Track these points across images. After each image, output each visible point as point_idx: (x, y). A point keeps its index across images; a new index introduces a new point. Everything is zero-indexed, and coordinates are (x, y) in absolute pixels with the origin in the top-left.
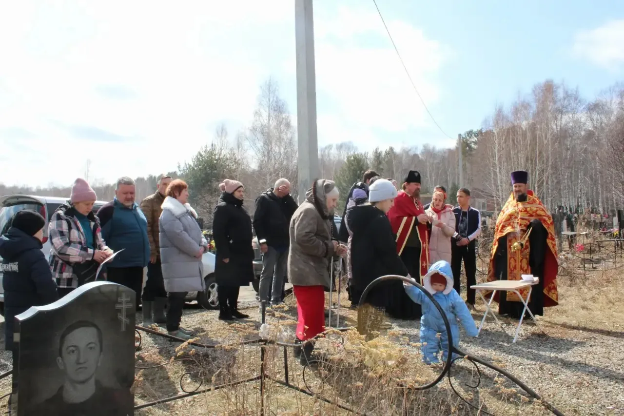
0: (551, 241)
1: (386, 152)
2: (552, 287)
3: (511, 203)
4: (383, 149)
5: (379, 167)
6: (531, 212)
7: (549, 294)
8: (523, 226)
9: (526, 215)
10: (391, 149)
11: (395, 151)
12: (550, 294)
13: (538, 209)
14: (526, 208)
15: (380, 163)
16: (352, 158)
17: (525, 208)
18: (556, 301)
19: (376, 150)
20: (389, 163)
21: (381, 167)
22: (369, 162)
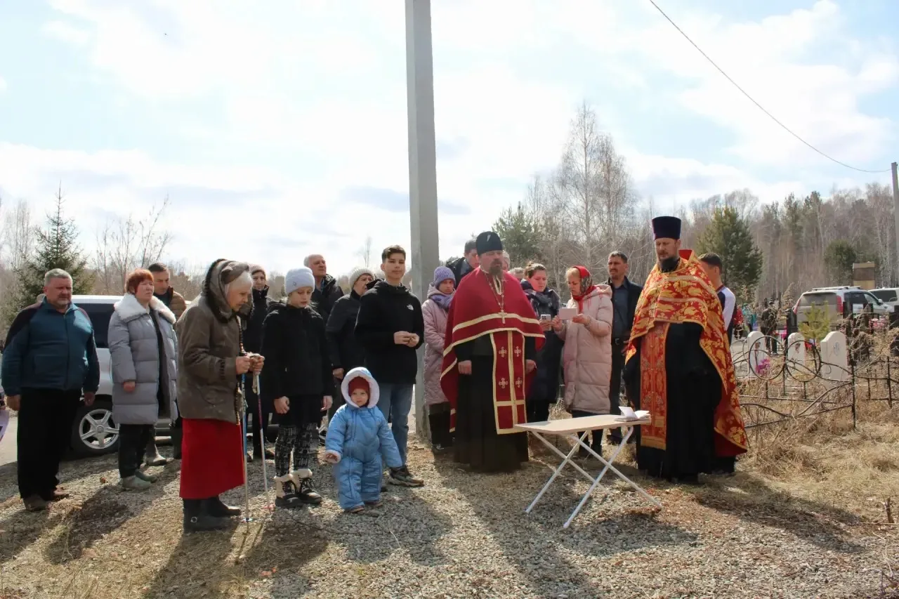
0: (710, 342)
1: (806, 200)
2: (731, 422)
3: (654, 274)
4: (801, 195)
5: (796, 226)
6: (679, 290)
7: (727, 433)
8: (663, 314)
9: (671, 295)
10: (815, 195)
11: (821, 198)
12: (731, 435)
13: (690, 284)
14: (672, 283)
15: (796, 218)
16: (723, 214)
17: (670, 282)
18: (743, 447)
19: (790, 199)
20: (813, 217)
21: (799, 223)
22: (780, 218)
